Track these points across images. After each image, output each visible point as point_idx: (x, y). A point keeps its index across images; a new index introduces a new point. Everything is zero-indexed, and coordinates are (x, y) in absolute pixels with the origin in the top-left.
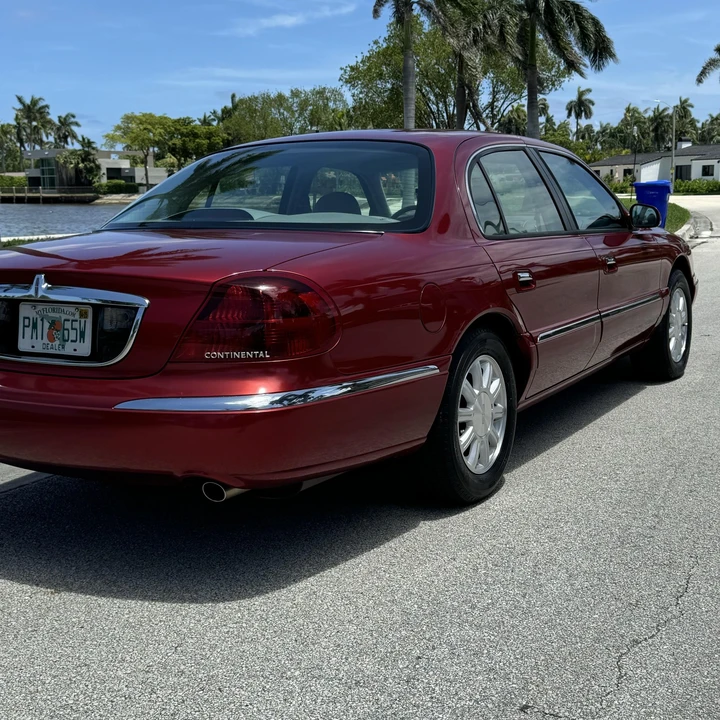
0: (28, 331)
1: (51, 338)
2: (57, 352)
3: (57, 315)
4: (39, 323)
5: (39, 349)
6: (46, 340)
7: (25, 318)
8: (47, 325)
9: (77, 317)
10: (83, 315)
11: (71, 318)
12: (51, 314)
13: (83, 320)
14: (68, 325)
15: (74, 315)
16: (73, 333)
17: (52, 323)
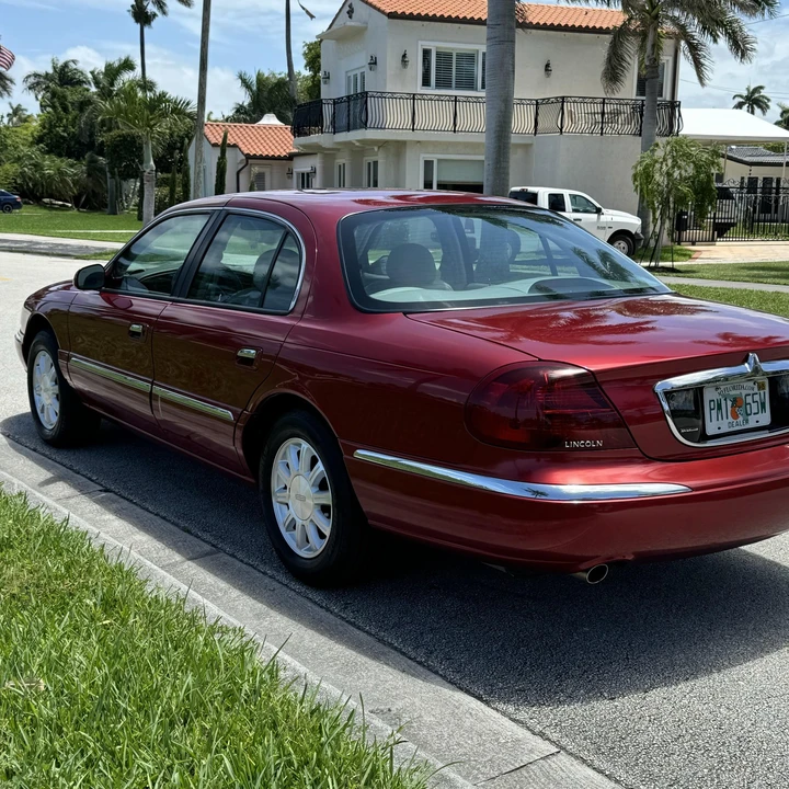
0: (714, 413)
1: (735, 416)
2: (743, 427)
3: (737, 392)
4: (723, 402)
5: (725, 429)
6: (730, 419)
7: (710, 401)
8: (729, 403)
9: (756, 390)
10: (761, 387)
11: (751, 392)
12: (733, 393)
13: (762, 392)
14: (749, 399)
15: (753, 389)
16: (754, 406)
17: (736, 402)
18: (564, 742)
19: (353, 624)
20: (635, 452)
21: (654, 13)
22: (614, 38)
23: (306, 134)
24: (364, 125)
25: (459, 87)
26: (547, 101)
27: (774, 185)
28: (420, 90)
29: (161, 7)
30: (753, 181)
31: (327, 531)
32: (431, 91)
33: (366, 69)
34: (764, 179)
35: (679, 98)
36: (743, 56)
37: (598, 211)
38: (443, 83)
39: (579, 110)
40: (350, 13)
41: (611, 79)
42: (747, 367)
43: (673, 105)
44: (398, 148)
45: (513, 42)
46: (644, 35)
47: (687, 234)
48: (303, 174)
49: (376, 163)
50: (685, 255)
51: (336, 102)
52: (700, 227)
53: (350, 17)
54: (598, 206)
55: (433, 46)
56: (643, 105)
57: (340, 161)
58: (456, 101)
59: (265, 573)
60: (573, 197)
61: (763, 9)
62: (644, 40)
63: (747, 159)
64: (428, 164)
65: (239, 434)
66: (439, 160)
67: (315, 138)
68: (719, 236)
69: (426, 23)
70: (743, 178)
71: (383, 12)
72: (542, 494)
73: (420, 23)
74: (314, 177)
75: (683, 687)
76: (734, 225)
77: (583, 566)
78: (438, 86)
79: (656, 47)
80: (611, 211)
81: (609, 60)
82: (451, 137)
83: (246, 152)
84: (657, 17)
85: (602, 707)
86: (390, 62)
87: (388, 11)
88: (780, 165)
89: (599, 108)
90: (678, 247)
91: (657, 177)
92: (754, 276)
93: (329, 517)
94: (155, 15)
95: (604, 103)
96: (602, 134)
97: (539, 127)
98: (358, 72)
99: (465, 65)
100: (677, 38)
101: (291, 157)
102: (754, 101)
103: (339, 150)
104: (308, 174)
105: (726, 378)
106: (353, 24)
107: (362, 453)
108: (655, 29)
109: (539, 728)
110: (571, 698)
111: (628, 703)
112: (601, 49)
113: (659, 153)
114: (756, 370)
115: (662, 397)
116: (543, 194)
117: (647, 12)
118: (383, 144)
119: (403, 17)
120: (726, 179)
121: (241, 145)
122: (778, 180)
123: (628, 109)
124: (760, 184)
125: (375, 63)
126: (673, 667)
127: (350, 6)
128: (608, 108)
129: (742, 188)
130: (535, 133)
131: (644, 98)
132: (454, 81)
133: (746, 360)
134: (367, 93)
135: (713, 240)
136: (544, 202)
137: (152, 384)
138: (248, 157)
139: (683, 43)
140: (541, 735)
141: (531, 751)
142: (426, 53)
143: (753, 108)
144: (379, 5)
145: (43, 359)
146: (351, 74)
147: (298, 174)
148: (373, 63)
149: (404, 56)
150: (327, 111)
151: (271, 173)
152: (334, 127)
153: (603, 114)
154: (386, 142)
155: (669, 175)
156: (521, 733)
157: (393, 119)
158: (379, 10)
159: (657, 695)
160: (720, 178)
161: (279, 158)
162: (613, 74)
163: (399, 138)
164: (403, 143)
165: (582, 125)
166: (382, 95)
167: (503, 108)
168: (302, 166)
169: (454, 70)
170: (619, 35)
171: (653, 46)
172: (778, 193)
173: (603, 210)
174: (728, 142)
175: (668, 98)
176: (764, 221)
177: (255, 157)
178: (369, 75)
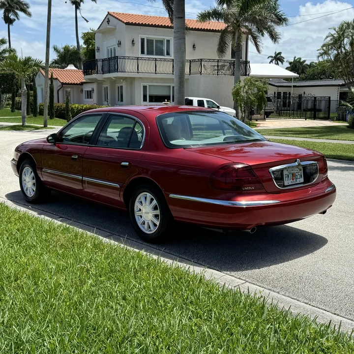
0: (287, 178)
1: (293, 179)
2: (295, 183)
3: (293, 172)
4: (289, 175)
5: (291, 184)
6: (292, 180)
7: (285, 175)
8: (291, 175)
10: (300, 170)
11: (298, 172)
13: (301, 172)
14: (297, 174)
16: (299, 176)
17: (293, 175)
18: (247, 280)
19: (170, 253)
20: (264, 191)
21: (238, 24)
22: (222, 34)
23: (89, 74)
24: (117, 71)
25: (157, 54)
26: (194, 61)
27: (288, 96)
28: (140, 56)
29: (17, 16)
30: (279, 93)
31: (158, 223)
32: (145, 56)
33: (116, 46)
34: (284, 93)
35: (248, 60)
36: (275, 40)
37: (218, 107)
38: (150, 52)
39: (208, 64)
40: (108, 22)
41: (221, 52)
42: (297, 163)
43: (246, 63)
44: (131, 80)
45: (185, 39)
46: (234, 33)
47: (255, 116)
48: (88, 91)
49: (122, 87)
50: (254, 125)
51: (103, 60)
52: (260, 114)
53: (108, 24)
54: (218, 105)
55: (145, 37)
56: (234, 63)
57: (105, 86)
58: (156, 60)
59: (133, 241)
60: (208, 101)
61: (283, 22)
62: (234, 35)
63: (276, 84)
64: (145, 87)
65: (122, 193)
66: (149, 86)
67: (94, 76)
68: (267, 117)
69: (142, 27)
70: (275, 93)
71: (123, 22)
72: (235, 204)
73: (139, 27)
74: (93, 92)
75: (281, 265)
76: (273, 112)
77: (249, 227)
78: (148, 54)
79: (239, 38)
80: (223, 107)
81: (220, 44)
82: (154, 76)
83: (62, 82)
84: (239, 26)
85: (257, 271)
86: (127, 43)
87: (125, 22)
88: (291, 87)
89: (216, 64)
90: (251, 122)
91: (242, 94)
92: (283, 134)
93: (158, 219)
94: (14, 20)
95: (218, 62)
96: (218, 74)
97: (191, 72)
98: (112, 48)
99: (159, 45)
100: (247, 34)
101: (82, 84)
102: (278, 58)
103: (104, 81)
104: (90, 91)
105: (289, 167)
106: (110, 27)
107: (172, 196)
108: (239, 31)
109: (238, 277)
110: (247, 269)
111: (264, 270)
112: (216, 38)
113: (242, 84)
114: (299, 164)
115: (271, 173)
116: (195, 100)
117: (235, 23)
118: (125, 79)
119: (132, 24)
120: (269, 94)
121: (59, 78)
122: (290, 94)
123: (228, 64)
124: (282, 95)
125: (120, 44)
126: (276, 260)
127: (108, 19)
128: (220, 64)
129: (275, 97)
130: (190, 74)
131: (235, 59)
132: (154, 51)
133: (296, 161)
134: (117, 57)
135: (264, 119)
136: (195, 104)
137: (83, 177)
138: (63, 84)
139: (250, 36)
140: (239, 278)
141: (237, 282)
142: (143, 40)
143: (277, 62)
144: (121, 19)
145: (28, 170)
146: (109, 48)
147: (85, 91)
148: (119, 44)
149: (133, 41)
150: (100, 64)
151: (73, 91)
152: (103, 71)
153: (218, 66)
154: (126, 78)
155: (247, 92)
156: (233, 278)
157: (129, 68)
158: (121, 21)
159: (273, 267)
160: (266, 92)
161: (77, 84)
162: (221, 49)
163: (131, 76)
164: (134, 78)
165: (209, 71)
166: (124, 58)
167: (181, 66)
168: (87, 88)
169: (154, 47)
170: (224, 33)
171: (238, 38)
172: (289, 99)
173: (220, 107)
174: (268, 78)
175: (244, 60)
176: (284, 111)
177: (66, 84)
178: (117, 49)
